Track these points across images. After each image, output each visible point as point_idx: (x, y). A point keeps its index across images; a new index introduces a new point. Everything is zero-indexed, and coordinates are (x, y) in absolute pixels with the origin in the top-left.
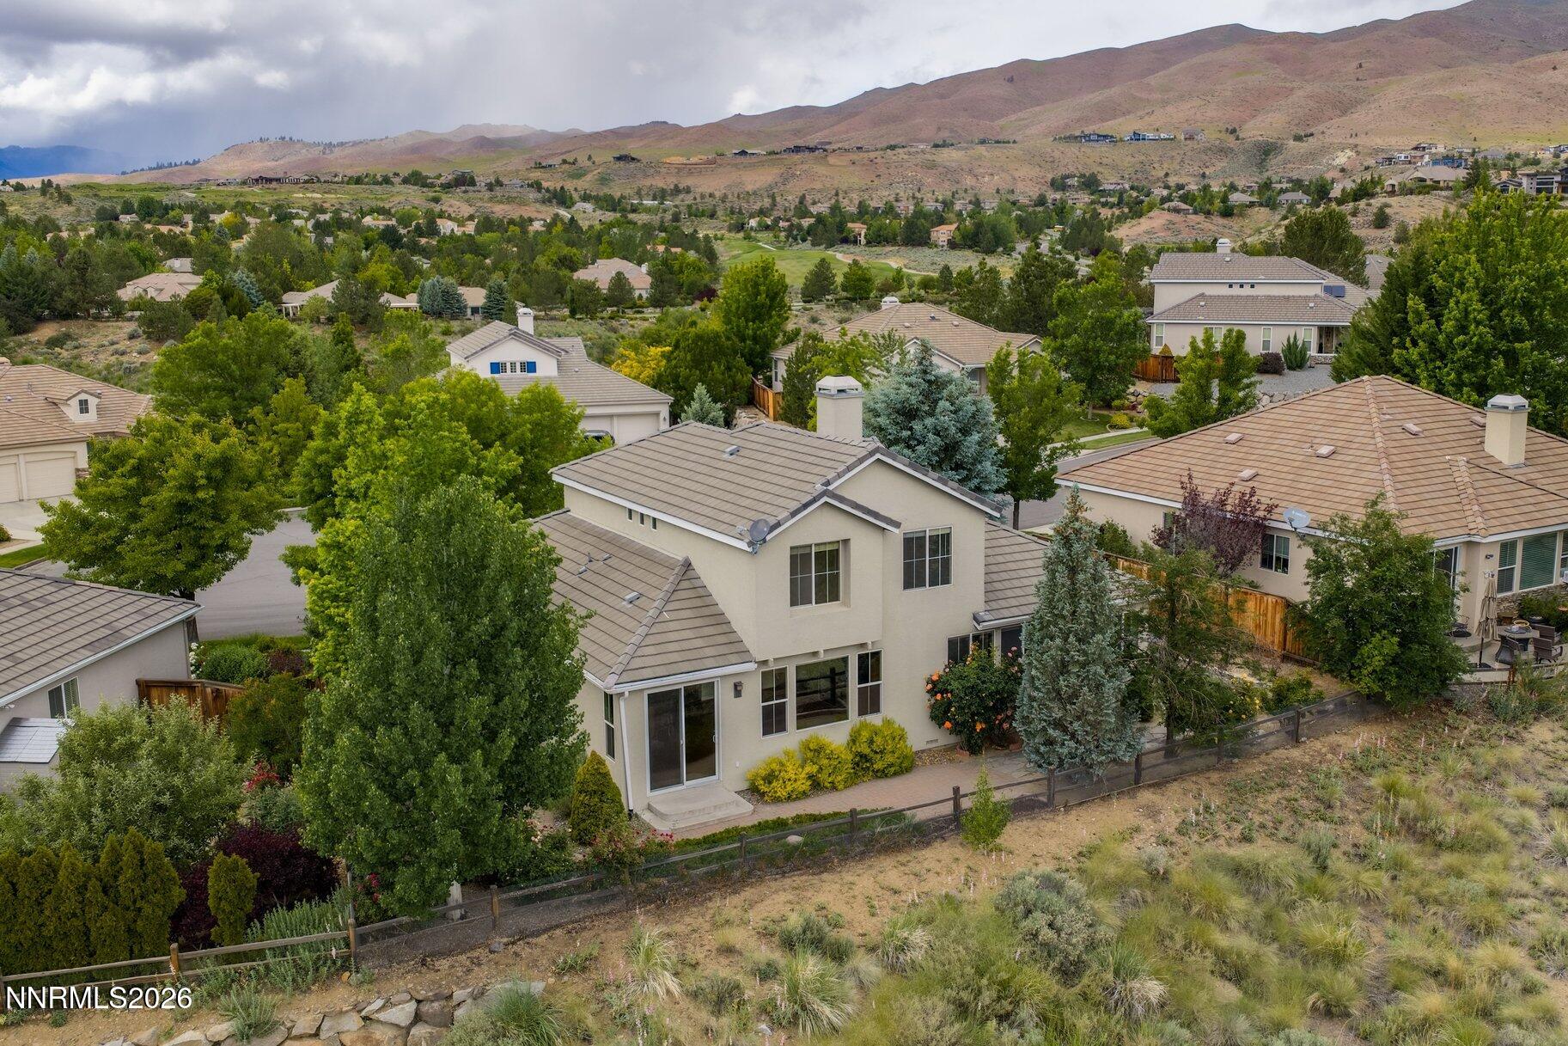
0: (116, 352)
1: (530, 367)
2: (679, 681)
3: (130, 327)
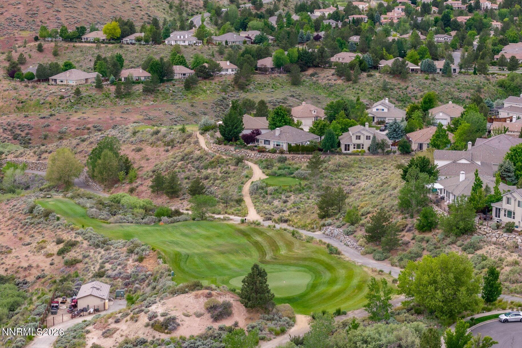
0: (328, 80)
1: (383, 110)
2: (347, 143)
3: (333, 71)
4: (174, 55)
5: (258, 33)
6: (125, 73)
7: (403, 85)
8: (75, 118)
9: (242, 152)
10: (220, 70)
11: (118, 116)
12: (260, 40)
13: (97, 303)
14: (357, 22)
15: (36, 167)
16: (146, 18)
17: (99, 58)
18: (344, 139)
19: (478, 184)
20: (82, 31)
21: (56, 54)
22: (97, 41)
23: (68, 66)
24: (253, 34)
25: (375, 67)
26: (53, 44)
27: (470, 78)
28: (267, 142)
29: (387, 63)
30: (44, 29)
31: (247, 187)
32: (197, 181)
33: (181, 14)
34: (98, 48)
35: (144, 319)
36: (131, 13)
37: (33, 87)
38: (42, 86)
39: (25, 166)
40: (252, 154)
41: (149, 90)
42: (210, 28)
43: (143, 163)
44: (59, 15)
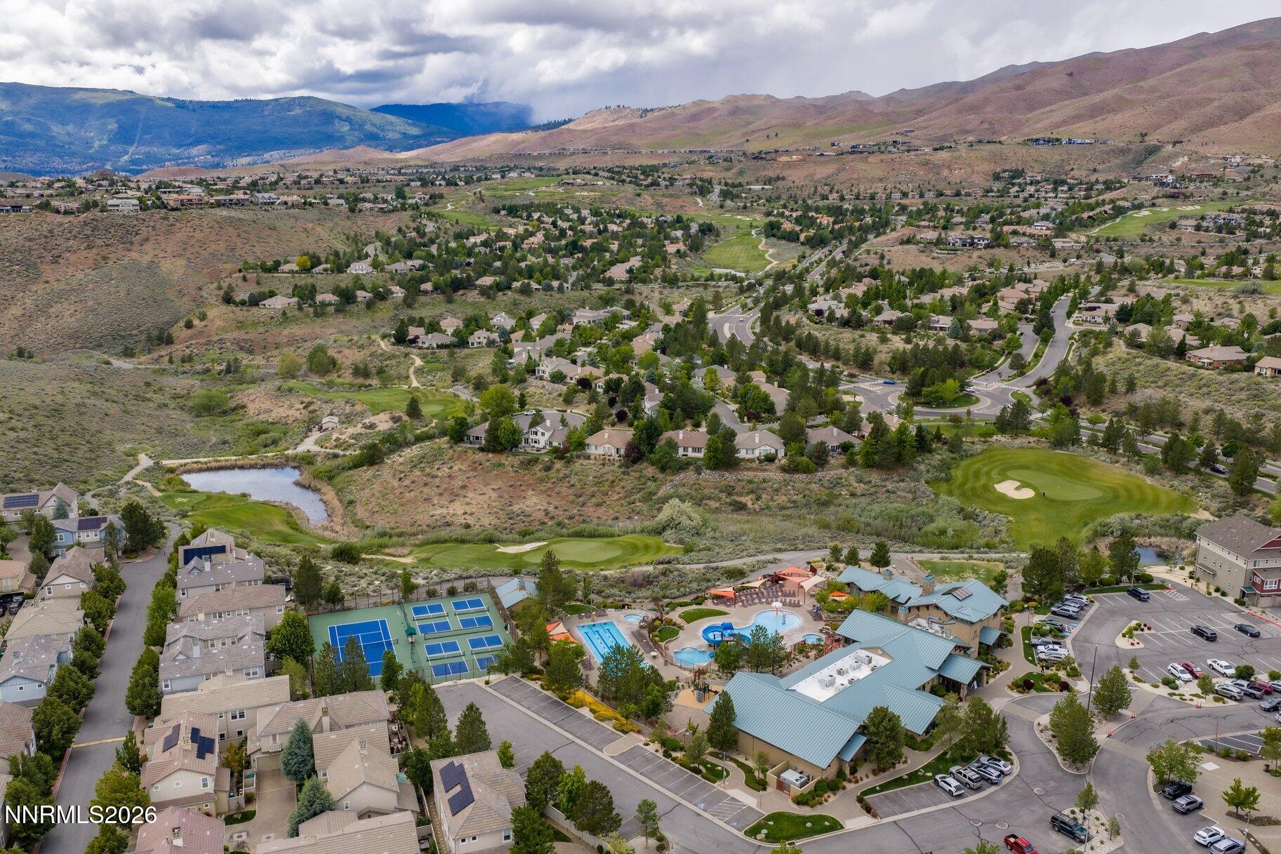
0: (474, 298)
1: (501, 320)
2: (473, 342)
3: (477, 292)
4: (356, 282)
5: (421, 262)
6: (319, 298)
7: (528, 300)
8: (285, 332)
9: (408, 350)
10: (392, 293)
11: (318, 330)
12: (423, 268)
13: (334, 425)
14: (502, 249)
15: (266, 367)
16: (328, 250)
17: (296, 286)
18: (471, 340)
19: (530, 357)
20: (277, 264)
21: (258, 283)
22: (292, 272)
23: (272, 294)
24: (418, 263)
25: (509, 288)
26: (255, 275)
27: (577, 294)
28: (423, 343)
29: (516, 285)
30: (246, 262)
31: (412, 370)
32: (381, 368)
33: (356, 244)
34: (293, 277)
35: (360, 425)
36: (315, 246)
37: (248, 311)
38: (255, 309)
39: (258, 367)
40: (415, 350)
41: (339, 310)
42: (383, 258)
43: (344, 360)
44: (255, 250)
